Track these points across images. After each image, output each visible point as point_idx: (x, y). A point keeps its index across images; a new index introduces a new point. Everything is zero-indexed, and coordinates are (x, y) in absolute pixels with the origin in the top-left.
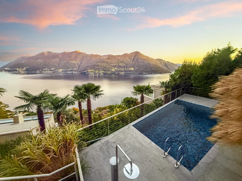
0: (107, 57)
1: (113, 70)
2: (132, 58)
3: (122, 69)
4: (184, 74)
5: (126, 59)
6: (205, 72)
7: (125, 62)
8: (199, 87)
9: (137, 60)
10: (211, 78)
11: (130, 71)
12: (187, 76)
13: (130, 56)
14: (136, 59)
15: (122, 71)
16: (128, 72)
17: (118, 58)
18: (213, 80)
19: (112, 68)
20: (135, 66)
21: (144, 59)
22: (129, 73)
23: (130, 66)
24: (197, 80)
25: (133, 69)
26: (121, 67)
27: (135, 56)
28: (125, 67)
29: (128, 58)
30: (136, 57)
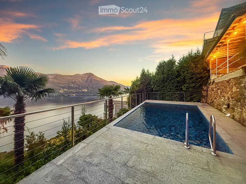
0: (53, 77)
1: (61, 91)
2: (86, 79)
3: (74, 91)
4: (144, 81)
5: (78, 80)
6: (161, 76)
7: (77, 83)
8: (158, 91)
9: (91, 81)
10: (166, 82)
11: (83, 92)
12: (147, 82)
13: (83, 78)
14: (89, 81)
15: (73, 93)
16: (80, 93)
17: (68, 78)
18: (168, 83)
19: (60, 90)
20: (89, 87)
21: (98, 81)
22: (82, 95)
23: (84, 87)
24: (156, 84)
25: (87, 90)
26: (72, 88)
27: (88, 77)
28: (76, 88)
29: (80, 79)
30: (90, 79)
